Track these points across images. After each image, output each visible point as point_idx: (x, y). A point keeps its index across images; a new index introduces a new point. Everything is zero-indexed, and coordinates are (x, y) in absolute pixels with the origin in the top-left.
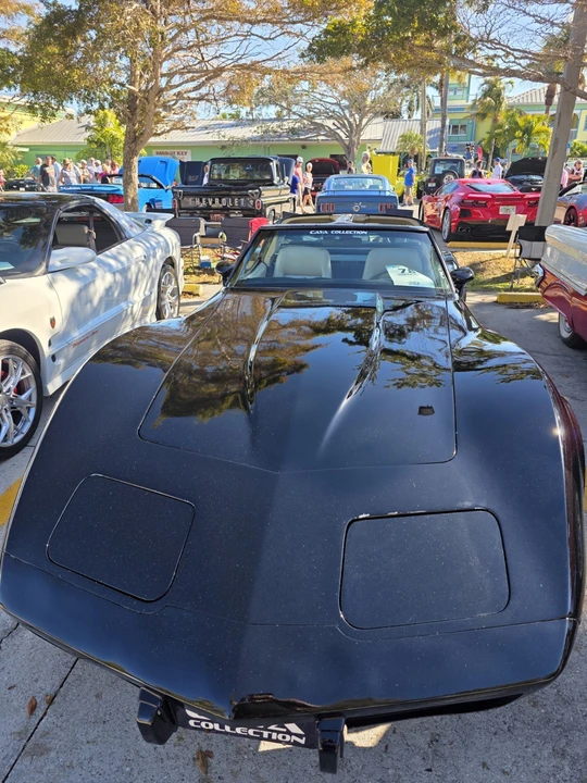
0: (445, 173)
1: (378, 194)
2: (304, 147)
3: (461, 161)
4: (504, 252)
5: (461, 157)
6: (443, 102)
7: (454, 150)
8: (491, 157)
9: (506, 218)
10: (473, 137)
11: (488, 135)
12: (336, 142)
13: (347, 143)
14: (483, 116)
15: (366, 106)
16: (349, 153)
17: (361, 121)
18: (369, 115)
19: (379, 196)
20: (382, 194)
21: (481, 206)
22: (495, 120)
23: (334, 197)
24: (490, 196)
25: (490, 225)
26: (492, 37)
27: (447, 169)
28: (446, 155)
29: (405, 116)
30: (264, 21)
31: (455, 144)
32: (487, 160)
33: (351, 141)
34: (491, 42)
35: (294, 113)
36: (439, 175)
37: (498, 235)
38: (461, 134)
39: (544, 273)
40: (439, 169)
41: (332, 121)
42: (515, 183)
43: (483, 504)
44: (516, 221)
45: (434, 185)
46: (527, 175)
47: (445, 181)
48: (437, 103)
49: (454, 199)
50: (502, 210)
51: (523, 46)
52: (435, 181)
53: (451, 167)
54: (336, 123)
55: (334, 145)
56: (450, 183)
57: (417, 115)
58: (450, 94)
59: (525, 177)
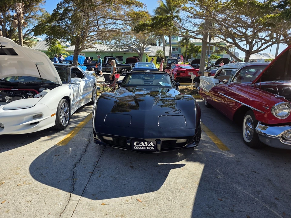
0: (171, 63)
1: (151, 68)
2: (125, 54)
3: (177, 59)
4: (190, 86)
5: (177, 58)
6: (170, 41)
7: (174, 56)
8: (186, 59)
9: (190, 76)
10: (180, 52)
11: (185, 52)
12: (136, 52)
13: (139, 53)
14: (183, 46)
15: (145, 42)
16: (140, 56)
17: (144, 46)
18: (146, 44)
19: (152, 69)
20: (153, 68)
21: (183, 72)
22: (187, 47)
23: (138, 69)
24: (185, 69)
25: (186, 78)
26: (183, 27)
27: (172, 62)
28: (172, 57)
29: (158, 45)
30: (119, 19)
31: (174, 54)
32: (185, 60)
33: (141, 52)
34: (183, 28)
35: (122, 43)
36: (169, 64)
37: (188, 81)
38: (176, 51)
39: (200, 88)
40: (170, 62)
41: (134, 46)
42: (193, 66)
43: (182, 115)
44: (193, 77)
45: (168, 67)
46: (198, 64)
47: (172, 65)
48: (168, 41)
49: (175, 70)
50: (189, 74)
51: (191, 29)
52: (169, 65)
53: (173, 61)
54: (136, 46)
55: (135, 53)
56: (173, 66)
57: (162, 45)
58: (172, 38)
59: (197, 65)
